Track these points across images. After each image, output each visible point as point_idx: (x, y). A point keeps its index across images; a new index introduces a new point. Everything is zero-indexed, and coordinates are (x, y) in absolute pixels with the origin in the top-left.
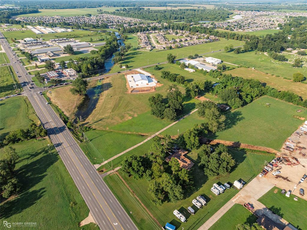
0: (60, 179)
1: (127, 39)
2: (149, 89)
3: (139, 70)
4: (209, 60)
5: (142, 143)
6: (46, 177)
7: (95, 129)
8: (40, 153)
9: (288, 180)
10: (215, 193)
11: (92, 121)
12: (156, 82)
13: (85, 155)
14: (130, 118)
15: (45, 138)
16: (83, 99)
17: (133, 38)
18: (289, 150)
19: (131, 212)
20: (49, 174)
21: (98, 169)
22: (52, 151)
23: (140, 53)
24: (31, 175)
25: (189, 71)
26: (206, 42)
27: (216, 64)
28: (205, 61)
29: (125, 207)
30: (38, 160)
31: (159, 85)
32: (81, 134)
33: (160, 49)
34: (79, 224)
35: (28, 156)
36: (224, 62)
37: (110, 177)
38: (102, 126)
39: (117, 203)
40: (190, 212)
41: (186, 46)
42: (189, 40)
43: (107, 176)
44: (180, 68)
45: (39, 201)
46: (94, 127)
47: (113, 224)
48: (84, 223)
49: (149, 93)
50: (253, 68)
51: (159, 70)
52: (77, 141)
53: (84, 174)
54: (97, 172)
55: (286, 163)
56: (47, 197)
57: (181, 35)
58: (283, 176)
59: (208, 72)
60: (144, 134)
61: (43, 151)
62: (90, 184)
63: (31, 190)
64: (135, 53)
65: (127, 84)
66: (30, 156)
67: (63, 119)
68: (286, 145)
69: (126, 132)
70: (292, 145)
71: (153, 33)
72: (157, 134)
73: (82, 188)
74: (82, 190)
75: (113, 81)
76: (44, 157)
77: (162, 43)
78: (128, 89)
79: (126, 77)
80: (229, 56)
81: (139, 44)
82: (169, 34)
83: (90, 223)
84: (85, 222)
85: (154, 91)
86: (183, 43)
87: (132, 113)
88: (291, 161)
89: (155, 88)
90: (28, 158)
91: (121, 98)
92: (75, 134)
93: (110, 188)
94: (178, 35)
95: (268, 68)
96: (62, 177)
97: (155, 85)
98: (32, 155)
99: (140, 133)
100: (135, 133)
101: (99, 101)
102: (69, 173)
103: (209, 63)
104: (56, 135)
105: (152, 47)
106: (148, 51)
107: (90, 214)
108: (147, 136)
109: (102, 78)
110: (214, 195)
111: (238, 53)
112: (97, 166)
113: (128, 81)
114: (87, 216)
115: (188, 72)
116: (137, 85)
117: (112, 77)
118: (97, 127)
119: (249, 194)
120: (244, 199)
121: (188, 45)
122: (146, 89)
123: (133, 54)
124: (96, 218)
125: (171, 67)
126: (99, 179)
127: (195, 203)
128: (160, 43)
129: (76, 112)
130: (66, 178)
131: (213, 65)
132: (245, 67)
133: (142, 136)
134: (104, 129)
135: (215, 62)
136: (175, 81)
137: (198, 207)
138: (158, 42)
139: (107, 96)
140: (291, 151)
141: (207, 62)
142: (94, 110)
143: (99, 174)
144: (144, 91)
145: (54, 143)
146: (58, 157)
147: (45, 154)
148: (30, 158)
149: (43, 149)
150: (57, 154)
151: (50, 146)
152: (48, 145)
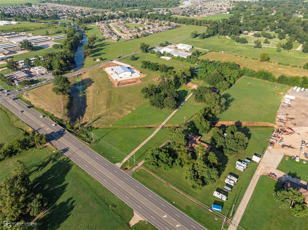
0: (85, 184)
1: (86, 30)
2: (135, 80)
3: (114, 62)
4: (180, 46)
5: (153, 135)
6: (68, 186)
7: (97, 128)
8: (48, 162)
9: (292, 148)
10: (240, 169)
11: (90, 120)
12: (139, 72)
13: (101, 156)
14: (130, 112)
15: (45, 145)
16: (69, 98)
17: (92, 29)
18: (283, 122)
19: (174, 203)
20: (70, 182)
21: (122, 168)
22: (62, 158)
23: (108, 43)
25: (166, 58)
26: (169, 29)
27: (188, 50)
28: (177, 48)
29: (165, 198)
30: (49, 170)
31: (143, 76)
32: (85, 135)
33: (126, 39)
34: (129, 225)
35: (36, 168)
36: (195, 48)
37: (137, 173)
38: (103, 124)
39: (157, 196)
40: (226, 191)
41: (151, 34)
42: (152, 28)
43: (133, 172)
44: (156, 56)
45: (73, 212)
46: (95, 125)
47: (163, 217)
48: (132, 223)
49: (136, 84)
50: (223, 52)
51: (136, 60)
52: (84, 143)
53: (109, 175)
54: (122, 170)
55: (285, 133)
56: (80, 206)
57: (141, 23)
58: (287, 145)
59: (185, 59)
60: (151, 126)
61: (51, 160)
62: (120, 183)
63: (58, 203)
64: (102, 44)
65: (109, 77)
66: (38, 167)
67: (57, 122)
68: (278, 118)
69: (131, 127)
70: (283, 117)
71: (112, 22)
72: (164, 123)
73: (115, 189)
74: (115, 192)
75: (93, 76)
76: (54, 165)
77: (126, 32)
78: (113, 83)
79: (104, 70)
80: (197, 42)
81: (103, 35)
82: (129, 22)
83: (138, 221)
84: (134, 222)
85: (140, 82)
86: (147, 31)
87: (129, 107)
88: (287, 131)
89: (141, 79)
90: (37, 170)
91: (110, 93)
92: (78, 136)
93: (142, 184)
94: (138, 23)
95: (235, 50)
96: (86, 182)
97: (139, 76)
98: (40, 166)
99: (146, 126)
100: (141, 126)
101: (87, 98)
102: (92, 177)
103: (182, 50)
104: (57, 140)
105: (118, 36)
106: (115, 41)
107: (134, 213)
108: (154, 127)
109: (79, 74)
110: (240, 171)
111: (204, 38)
112: (119, 165)
113: (109, 75)
114: (133, 215)
115: (165, 60)
116: (121, 78)
117: (90, 72)
118: (98, 126)
119: (267, 165)
120: (266, 170)
121: (153, 32)
122: (131, 81)
123: (100, 46)
124: (142, 215)
125: (147, 57)
126: (128, 177)
127: (228, 181)
128: (124, 32)
129: (68, 113)
130: (92, 183)
131: (186, 51)
132: (216, 51)
133: (149, 128)
134: (107, 127)
135: (187, 48)
136: (157, 70)
137: (231, 185)
138: (121, 31)
139: (94, 92)
140: (285, 123)
141: (179, 48)
142: (86, 109)
143: (126, 172)
144: (130, 83)
145: (60, 149)
146: (70, 164)
147: (53, 162)
148: (40, 170)
149: (49, 158)
150: (69, 160)
151: (56, 153)
152: (54, 152)
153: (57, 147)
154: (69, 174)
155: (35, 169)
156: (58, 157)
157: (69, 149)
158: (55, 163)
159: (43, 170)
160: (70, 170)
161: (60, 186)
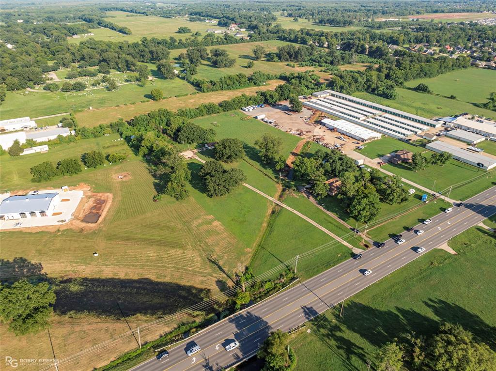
2: (93, 199)
5: (296, 212)
6: (400, 306)
14: (217, 223)
16: (71, 313)
21: (364, 248)
22: (330, 317)
25: (39, 151)
27: (34, 125)
30: (362, 335)
38: (238, 258)
45: (449, 301)
48: (452, 251)
50: (91, 108)
56: (438, 293)
61: (333, 336)
68: (294, 134)
72: (271, 198)
73: (405, 259)
74: (409, 259)
76: (349, 328)
78: (70, 229)
83: (449, 246)
87: (200, 221)
107: (439, 248)
108: (274, 208)
114: (441, 250)
122: (90, 204)
124: (443, 241)
129: (153, 314)
132: (80, 111)
133: (273, 213)
134: (250, 255)
142: (157, 280)
145: (303, 321)
146: (348, 304)
147: (340, 330)
148: (361, 351)
149: (325, 338)
150: (338, 307)
151: (315, 327)
152: (309, 331)
153: (294, 326)
154: (375, 306)
155: (357, 359)
156: (326, 323)
157: (309, 306)
158: (344, 328)
159: (362, 346)
160: (366, 305)
161: (402, 318)
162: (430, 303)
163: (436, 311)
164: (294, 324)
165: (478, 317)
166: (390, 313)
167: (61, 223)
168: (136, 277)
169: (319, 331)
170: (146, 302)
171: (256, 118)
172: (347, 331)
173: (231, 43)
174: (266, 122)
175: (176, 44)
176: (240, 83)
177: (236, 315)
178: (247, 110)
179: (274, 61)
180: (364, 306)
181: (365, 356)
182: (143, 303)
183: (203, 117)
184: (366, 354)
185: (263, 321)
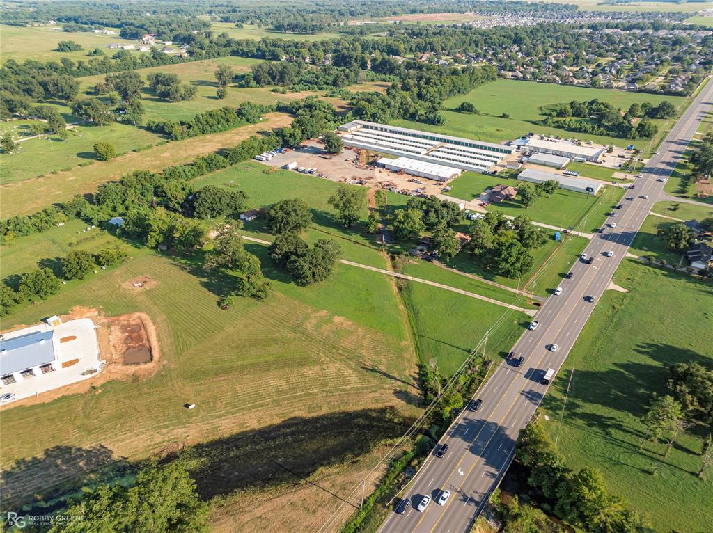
8: (584, 416)
14: (338, 319)
21: (537, 308)
22: (558, 395)
24: (640, 386)
30: (604, 404)
34: (627, 293)
45: (656, 343)
48: (623, 290)
56: (640, 337)
61: (575, 414)
63: (657, 364)
66: (610, 429)
72: (384, 272)
76: (586, 400)
83: (617, 286)
98: (604, 427)
112: (531, 312)
143: (544, 304)
145: (533, 408)
146: (565, 375)
147: (578, 406)
148: (614, 422)
149: (569, 420)
150: (558, 381)
151: (550, 412)
152: (547, 418)
153: (528, 417)
154: (593, 369)
155: (617, 431)
156: (559, 403)
157: (527, 390)
158: (579, 402)
159: (611, 416)
160: (584, 370)
161: (626, 373)
162: (640, 349)
163: (652, 356)
164: (526, 415)
165: (689, 350)
166: (611, 372)
167: (89, 376)
168: (277, 421)
169: (557, 414)
170: (318, 448)
171: (285, 167)
172: (586, 405)
173: (165, 64)
174: (304, 172)
175: (74, 68)
176: (228, 120)
177: (453, 427)
178: (264, 159)
179: (251, 87)
180: (582, 372)
181: (621, 425)
182: (315, 451)
183: (204, 176)
184: (621, 423)
185: (489, 423)
